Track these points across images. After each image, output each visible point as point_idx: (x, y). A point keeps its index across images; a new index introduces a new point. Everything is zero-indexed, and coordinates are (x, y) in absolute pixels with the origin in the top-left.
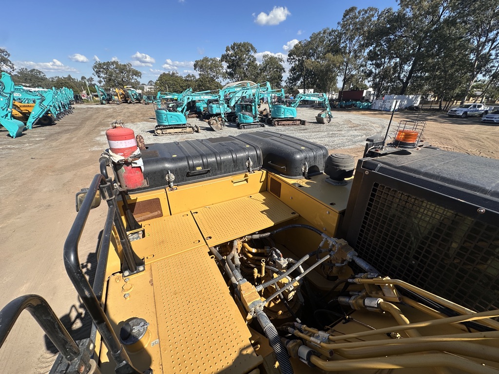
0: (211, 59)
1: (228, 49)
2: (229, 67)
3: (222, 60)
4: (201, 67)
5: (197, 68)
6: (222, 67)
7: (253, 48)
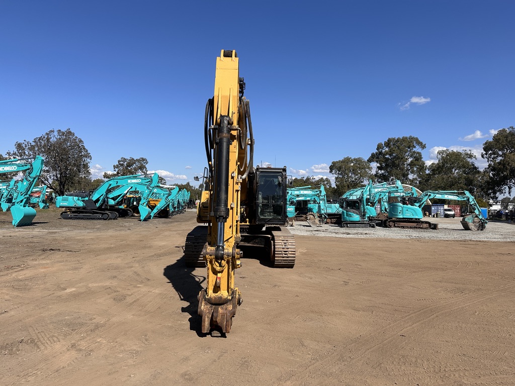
0: (354, 159)
1: (379, 147)
2: (380, 168)
3: (370, 161)
4: (339, 169)
5: (334, 171)
6: (370, 169)
7: (420, 143)
